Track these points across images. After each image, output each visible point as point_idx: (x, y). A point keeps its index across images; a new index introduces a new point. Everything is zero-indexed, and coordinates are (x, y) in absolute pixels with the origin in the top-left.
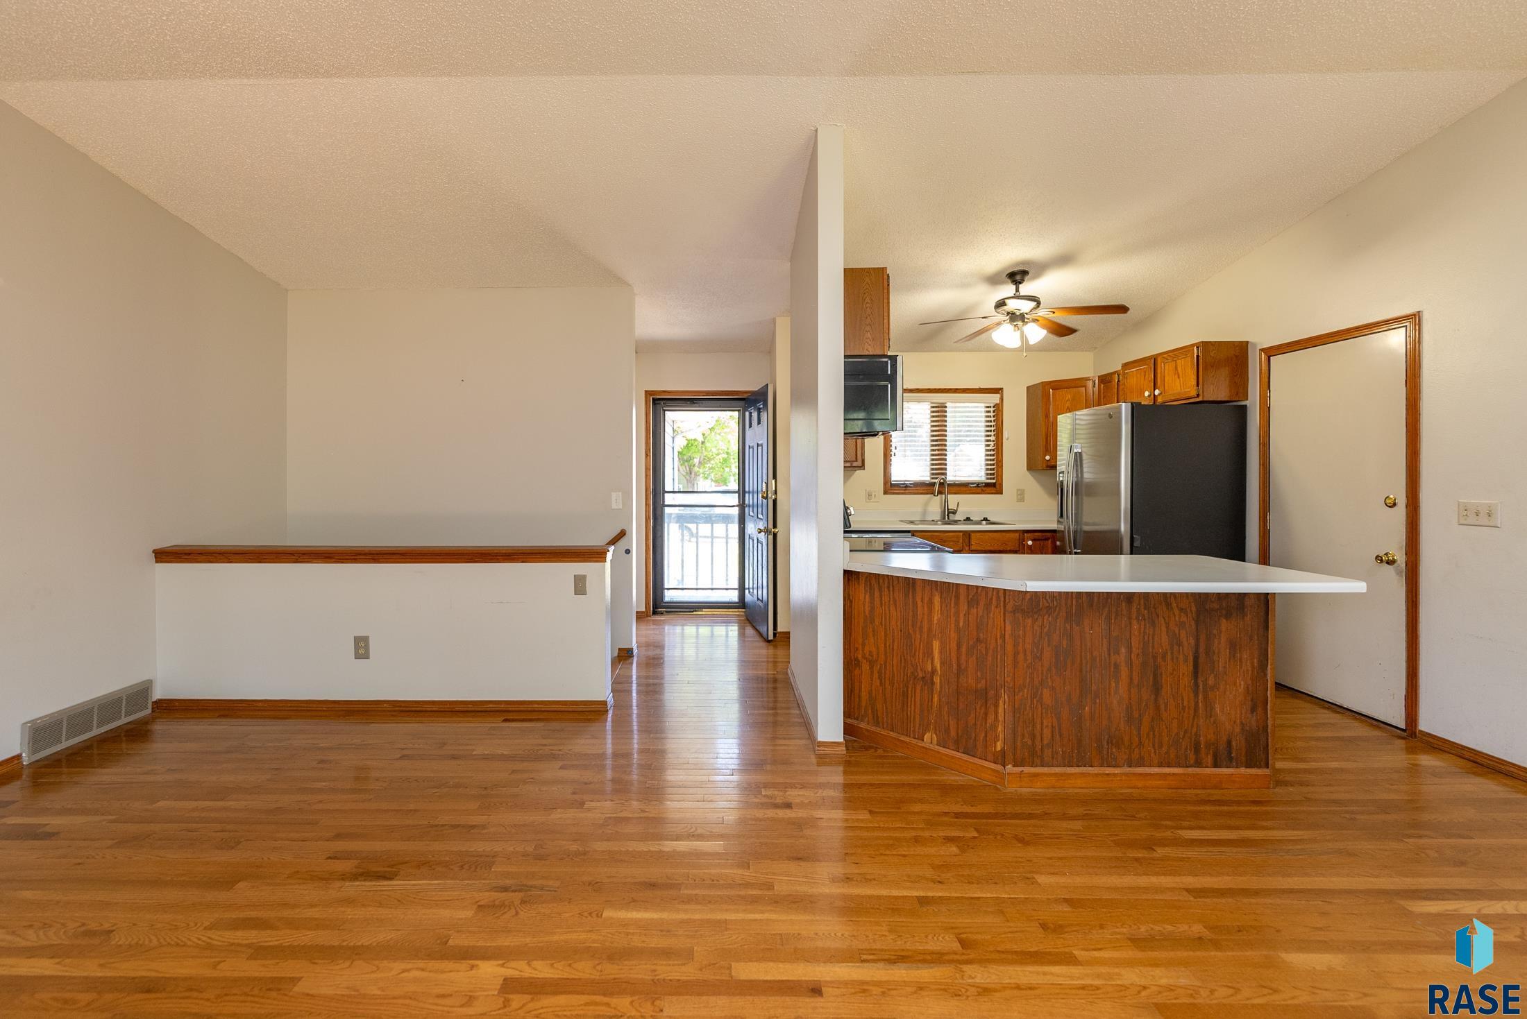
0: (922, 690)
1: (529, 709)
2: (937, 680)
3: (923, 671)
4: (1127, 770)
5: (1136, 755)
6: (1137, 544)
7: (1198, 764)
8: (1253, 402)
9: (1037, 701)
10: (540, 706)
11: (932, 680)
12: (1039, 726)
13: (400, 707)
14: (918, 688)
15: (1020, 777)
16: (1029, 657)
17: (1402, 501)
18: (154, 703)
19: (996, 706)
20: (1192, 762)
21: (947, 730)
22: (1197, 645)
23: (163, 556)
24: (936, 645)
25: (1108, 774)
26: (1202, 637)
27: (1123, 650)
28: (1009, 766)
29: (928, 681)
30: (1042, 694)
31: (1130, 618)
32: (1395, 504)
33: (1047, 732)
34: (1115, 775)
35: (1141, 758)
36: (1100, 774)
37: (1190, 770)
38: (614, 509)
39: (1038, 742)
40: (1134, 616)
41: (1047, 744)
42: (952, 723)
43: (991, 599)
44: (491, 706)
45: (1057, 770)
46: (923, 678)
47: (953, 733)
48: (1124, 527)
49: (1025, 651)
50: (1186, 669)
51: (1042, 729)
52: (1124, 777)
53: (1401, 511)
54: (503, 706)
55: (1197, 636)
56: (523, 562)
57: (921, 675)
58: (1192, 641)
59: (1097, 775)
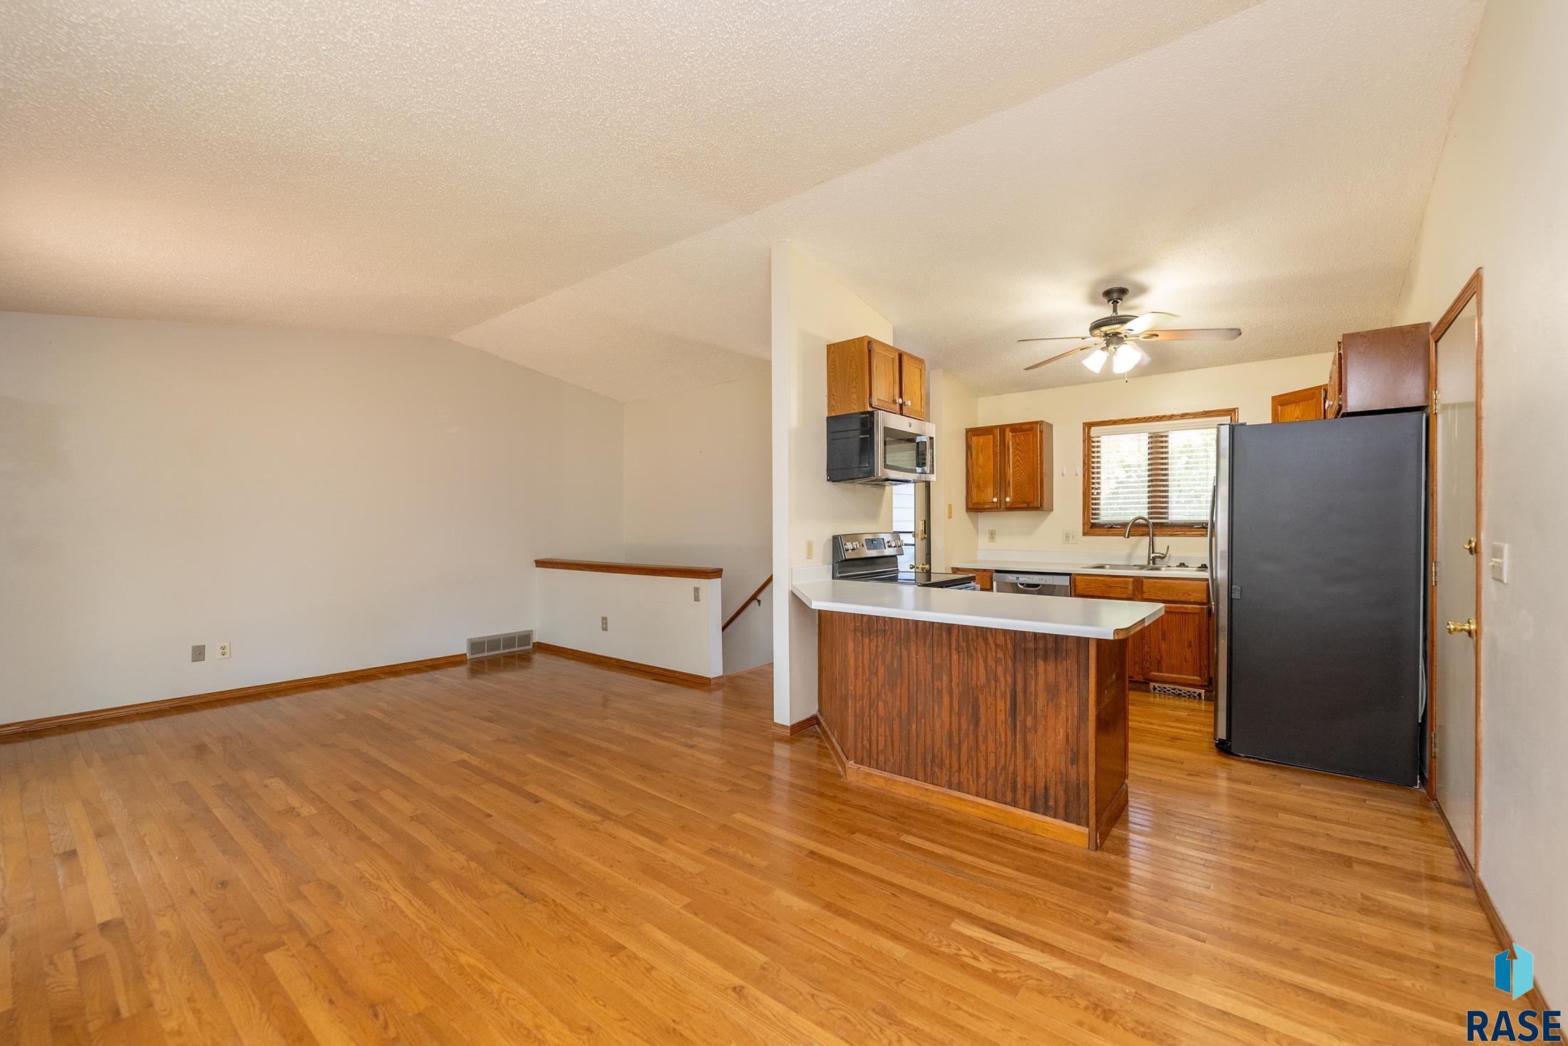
4: (945, 790)
5: (955, 780)
7: (1015, 803)
9: (874, 712)
12: (875, 733)
15: (857, 772)
16: (867, 671)
18: (534, 643)
20: (1008, 800)
22: (1015, 684)
23: (540, 564)
25: (926, 789)
26: (1020, 676)
27: (945, 678)
28: (852, 762)
30: (877, 706)
31: (950, 649)
33: (882, 740)
34: (933, 792)
35: (960, 783)
36: (921, 788)
37: (1003, 806)
39: (874, 746)
40: (954, 646)
41: (882, 750)
45: (887, 775)
49: (863, 666)
50: (1002, 706)
51: (878, 737)
52: (941, 796)
55: (1015, 675)
56: (669, 576)
58: (1009, 680)
59: (918, 788)
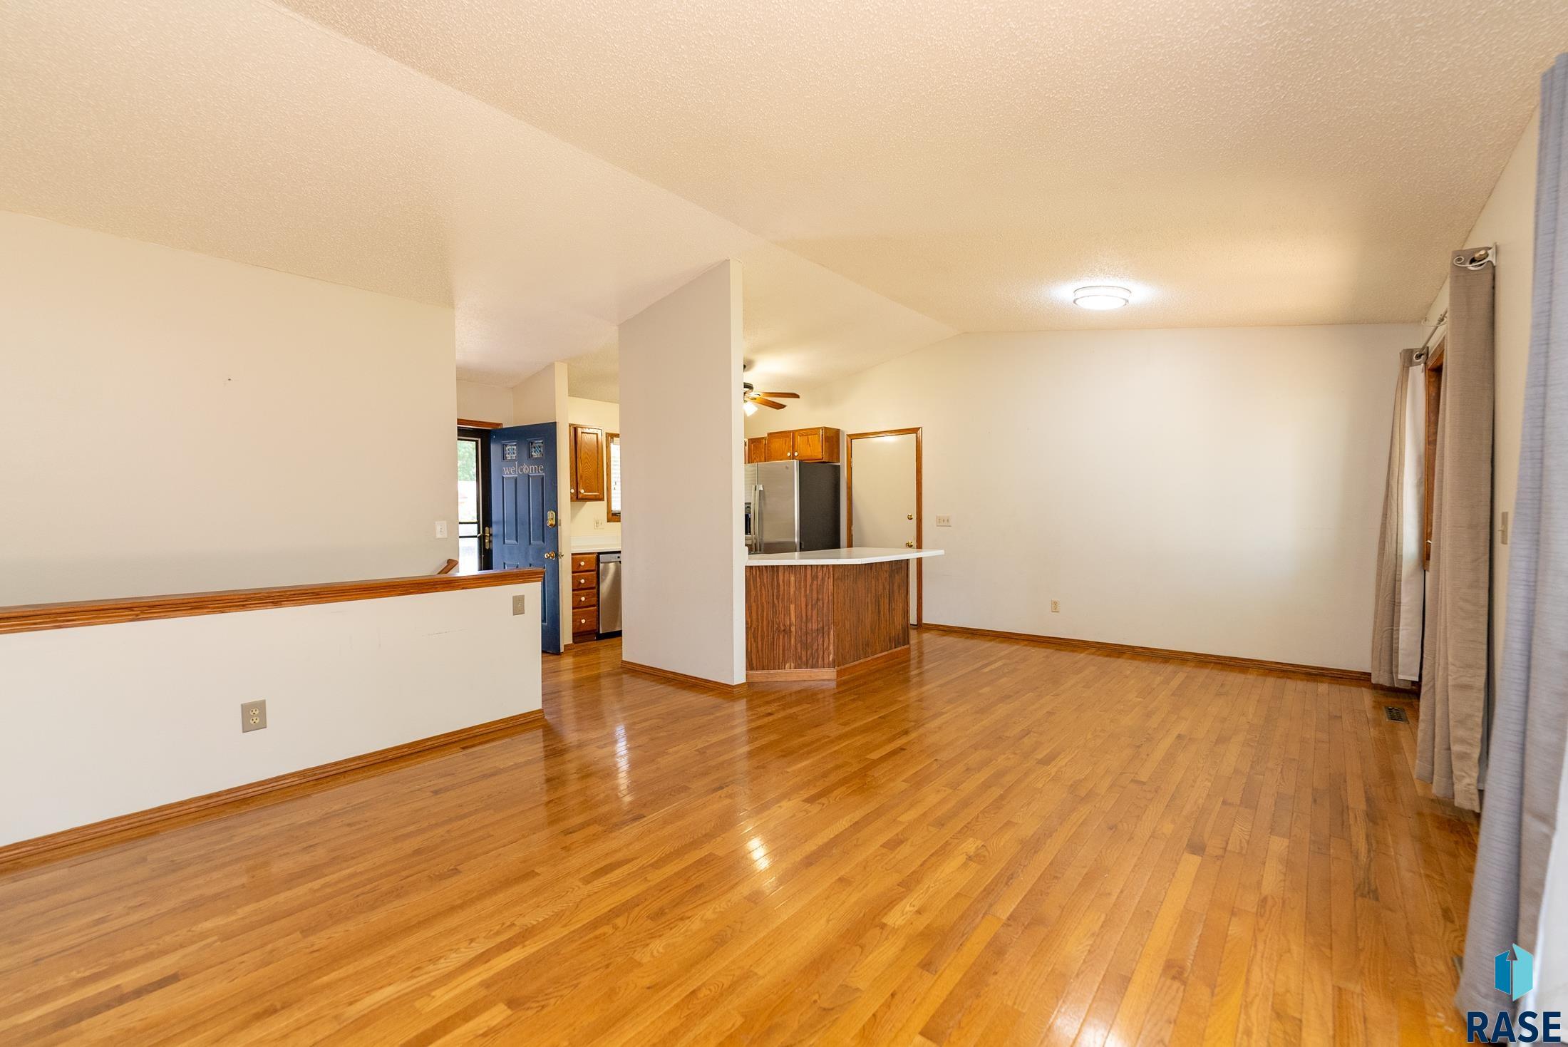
0: (784, 637)
1: (471, 736)
2: (793, 629)
3: (784, 625)
4: (872, 658)
5: (874, 650)
6: (803, 547)
7: (891, 648)
8: (843, 463)
10: (481, 730)
11: (790, 630)
12: (845, 642)
13: (315, 775)
14: (781, 637)
16: (842, 605)
17: (914, 517)
19: (829, 635)
21: (801, 658)
24: (792, 607)
25: (867, 661)
29: (787, 632)
31: (872, 578)
32: (911, 519)
33: (847, 645)
38: (439, 539)
39: (845, 651)
40: (873, 576)
41: (848, 651)
42: (803, 653)
43: (825, 574)
44: (430, 743)
45: (852, 664)
46: (784, 630)
47: (804, 659)
48: (797, 540)
53: (914, 521)
54: (442, 740)
55: (890, 584)
56: (463, 589)
57: (783, 628)
